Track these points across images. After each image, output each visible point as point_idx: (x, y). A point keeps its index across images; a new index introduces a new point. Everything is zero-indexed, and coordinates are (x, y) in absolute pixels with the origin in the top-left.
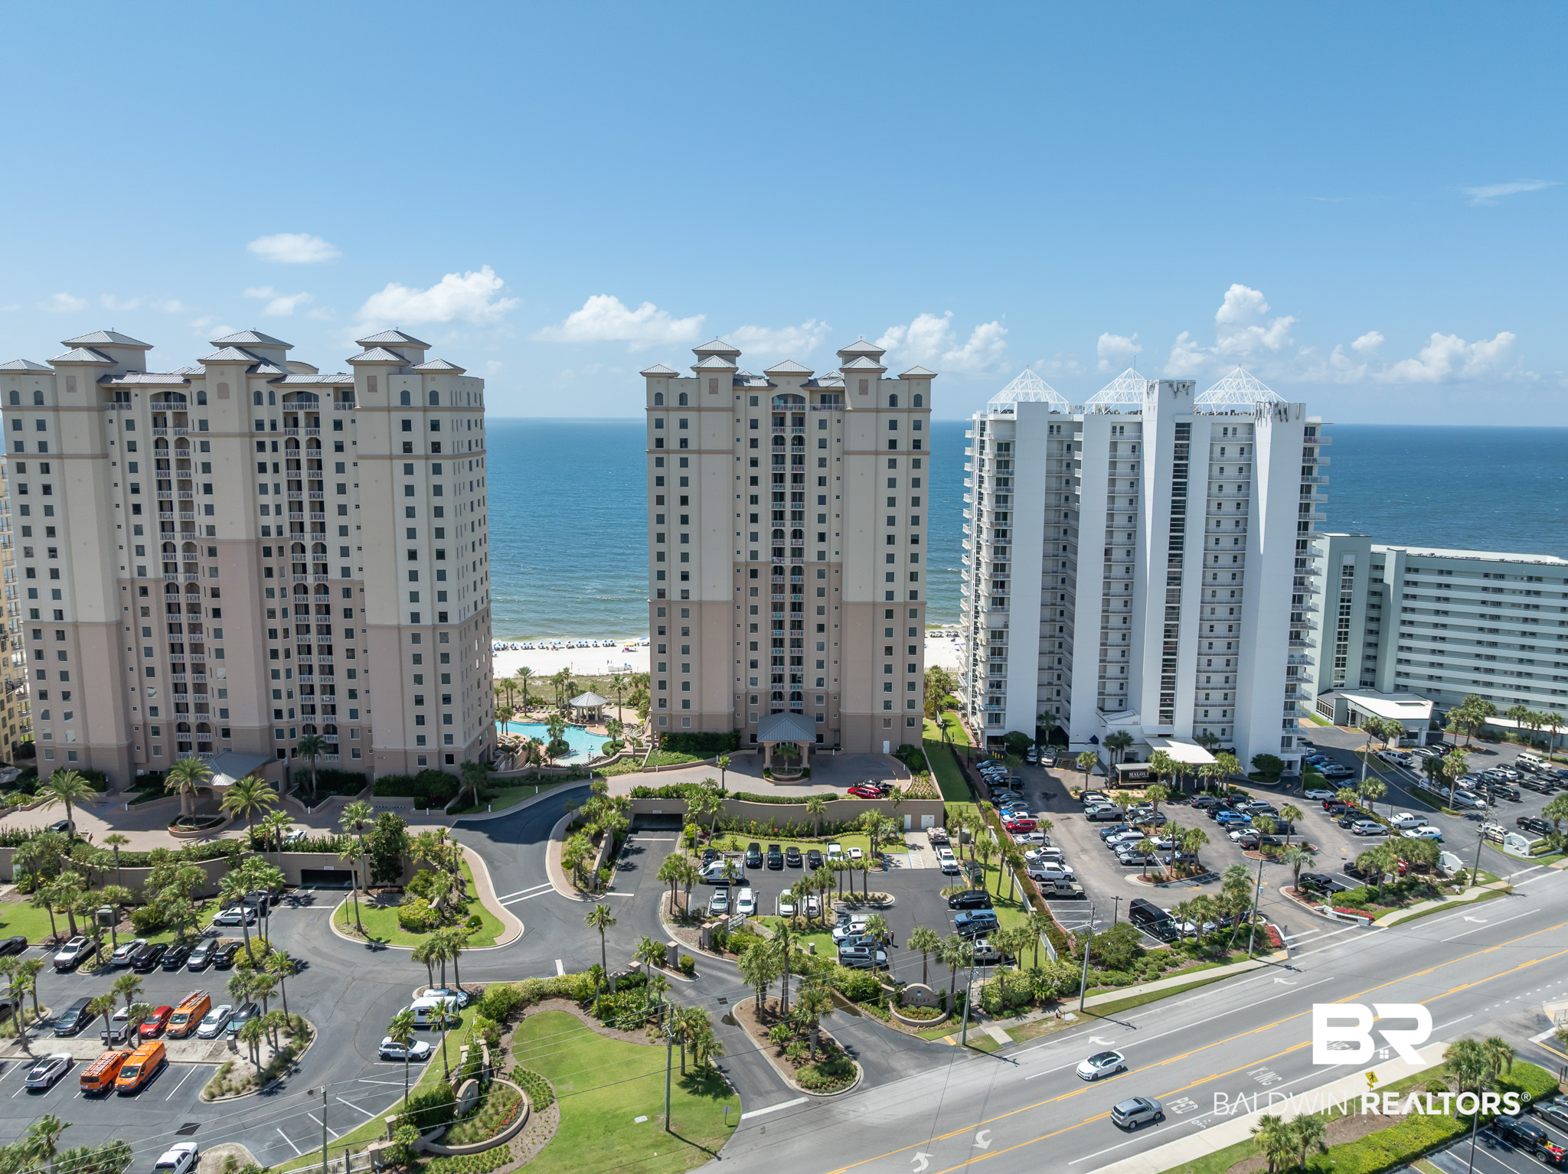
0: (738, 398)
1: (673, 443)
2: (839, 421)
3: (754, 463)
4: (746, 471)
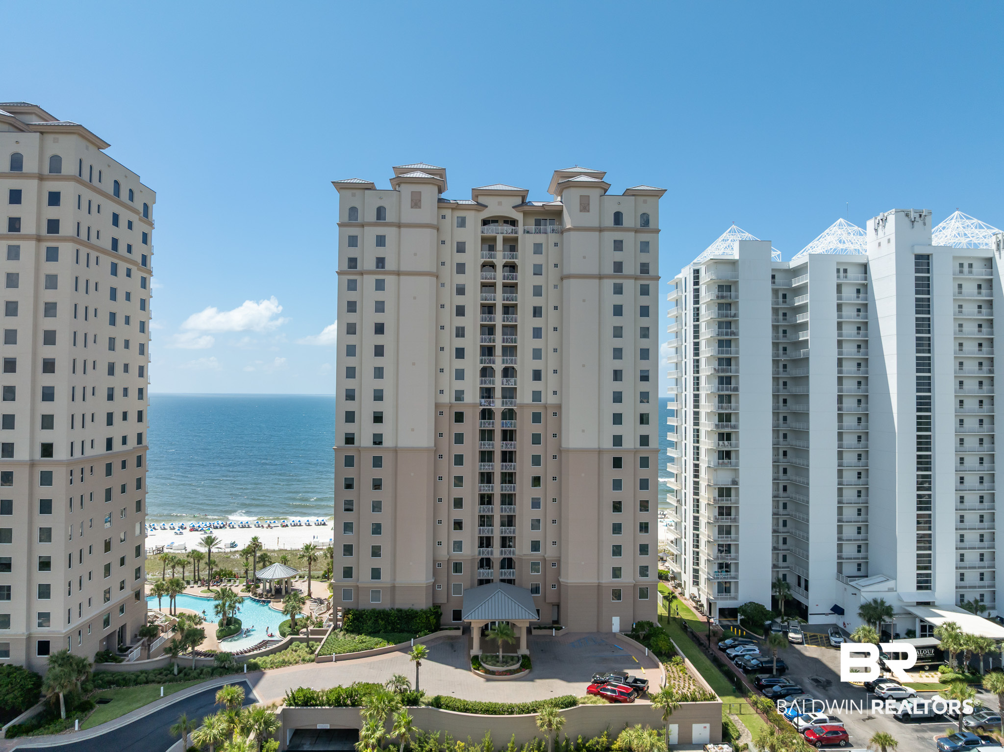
0: (444, 217)
1: (368, 263)
2: (556, 245)
3: (461, 291)
4: (452, 300)
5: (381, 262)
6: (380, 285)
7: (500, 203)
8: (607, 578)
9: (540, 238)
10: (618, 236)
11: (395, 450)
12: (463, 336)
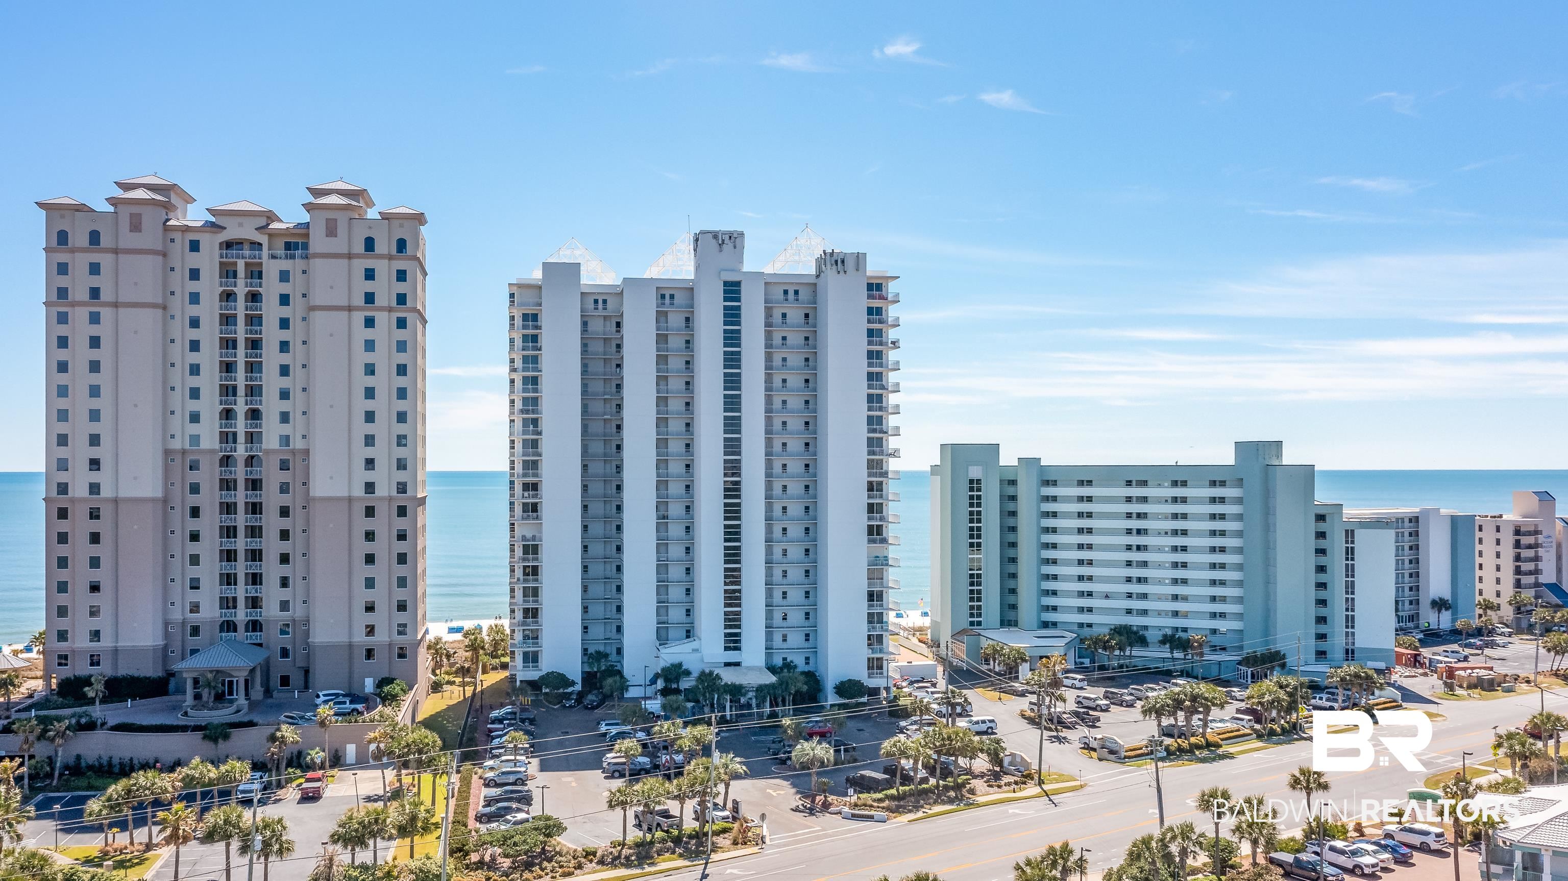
0: (172, 240)
1: (80, 293)
2: (304, 272)
3: (195, 323)
4: (182, 333)
5: (95, 293)
6: (95, 319)
7: (240, 225)
8: (360, 637)
9: (286, 265)
10: (370, 263)
11: (116, 501)
12: (198, 374)
